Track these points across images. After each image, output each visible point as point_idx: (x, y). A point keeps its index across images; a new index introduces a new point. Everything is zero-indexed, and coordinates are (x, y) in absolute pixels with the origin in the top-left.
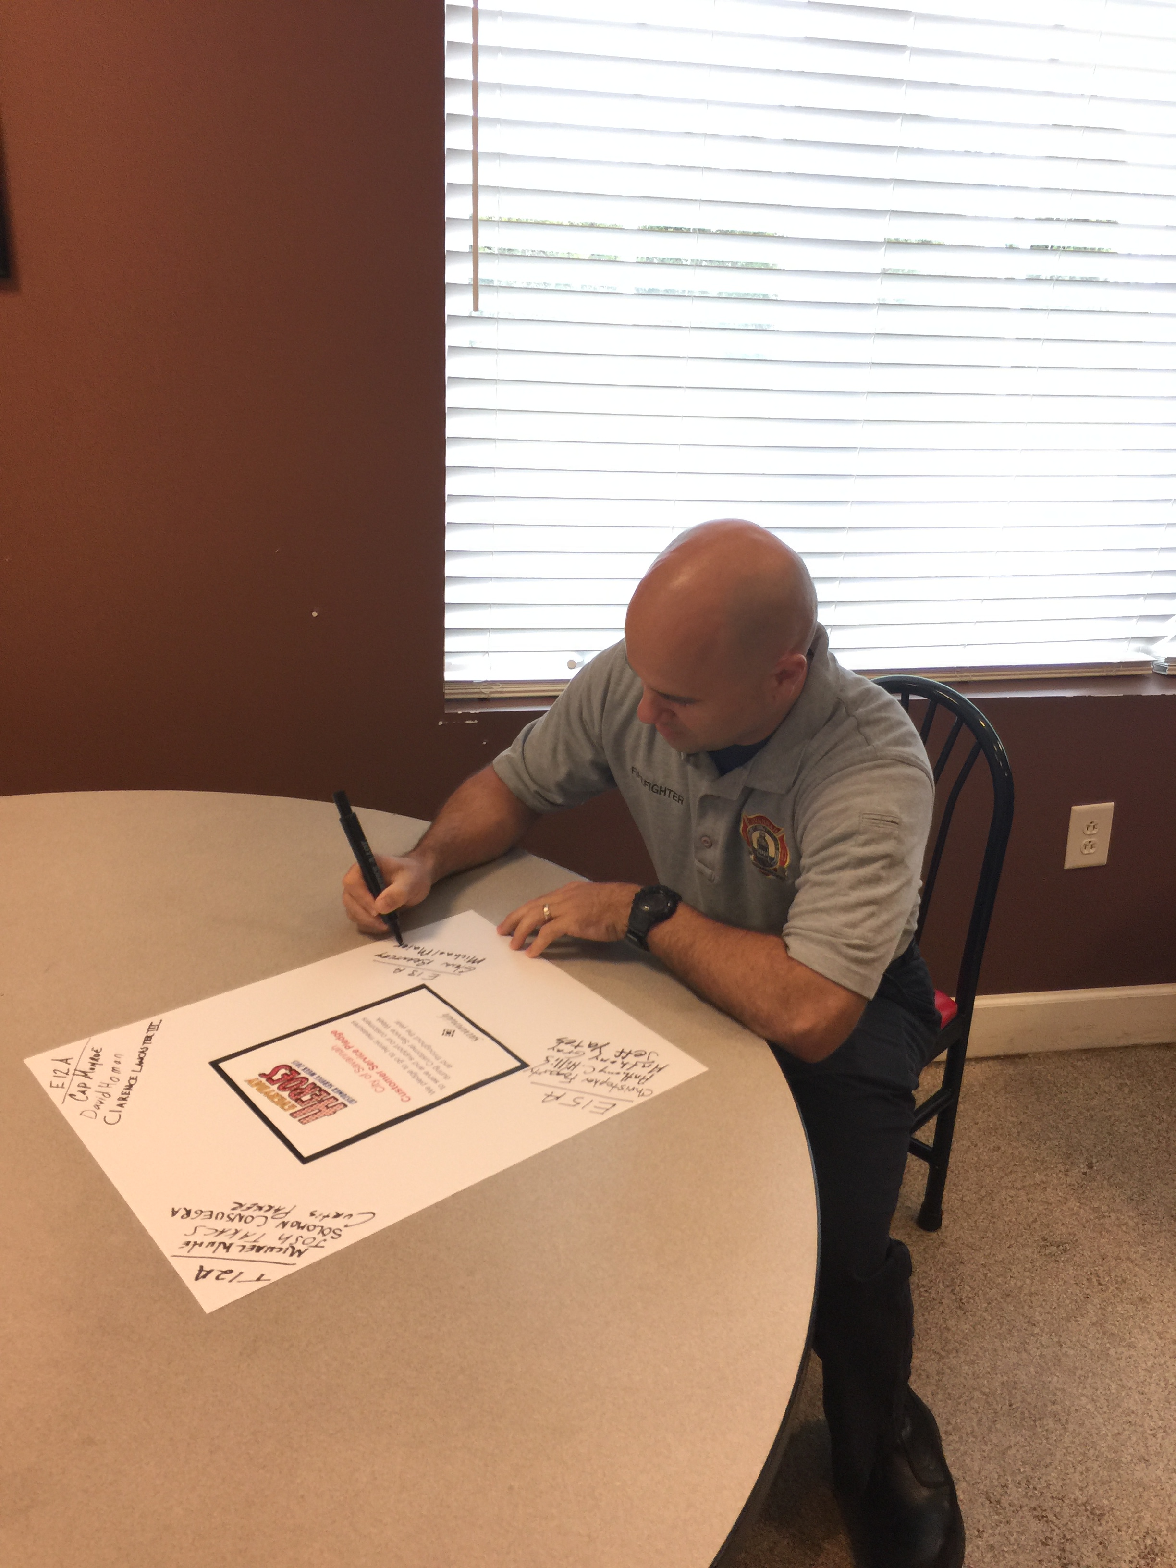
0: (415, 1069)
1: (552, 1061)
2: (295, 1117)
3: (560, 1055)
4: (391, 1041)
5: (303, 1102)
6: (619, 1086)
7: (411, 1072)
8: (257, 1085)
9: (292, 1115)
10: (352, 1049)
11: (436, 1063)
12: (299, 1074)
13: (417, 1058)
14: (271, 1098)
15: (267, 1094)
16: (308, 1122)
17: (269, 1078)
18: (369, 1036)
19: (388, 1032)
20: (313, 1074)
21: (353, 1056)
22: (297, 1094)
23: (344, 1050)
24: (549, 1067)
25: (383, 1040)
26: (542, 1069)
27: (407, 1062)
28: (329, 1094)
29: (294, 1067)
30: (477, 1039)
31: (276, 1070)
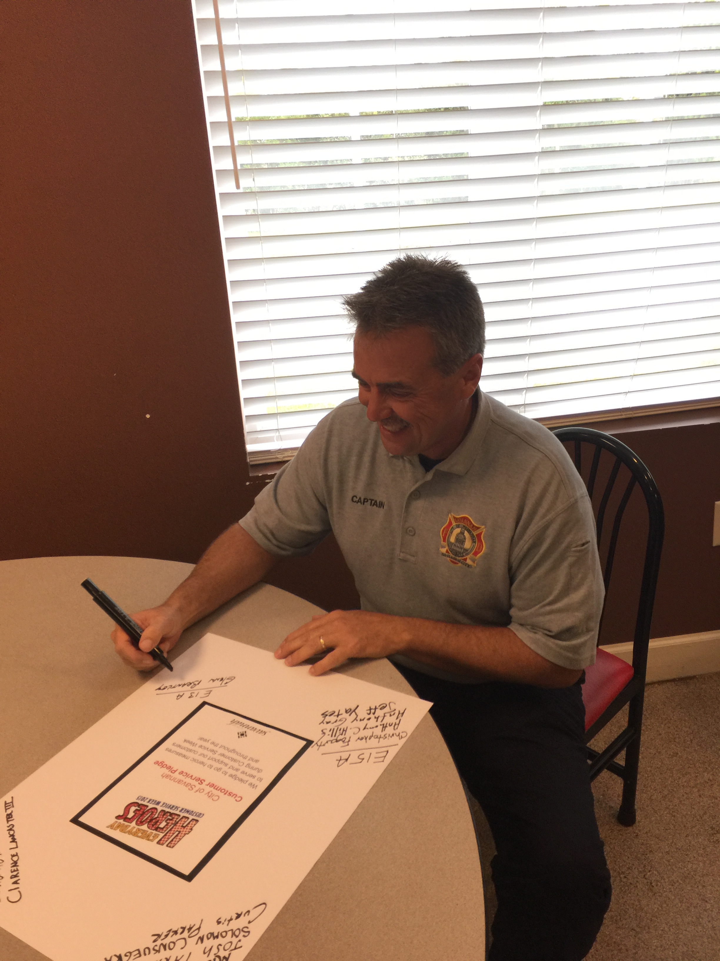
0: (234, 773)
1: (327, 732)
2: (163, 844)
3: (330, 726)
4: (204, 756)
5: (162, 829)
6: (382, 736)
7: (231, 776)
8: (118, 827)
9: (158, 843)
10: (177, 773)
11: (246, 762)
12: (147, 806)
13: (231, 763)
14: (135, 834)
15: (130, 833)
16: (175, 844)
17: (124, 817)
18: (184, 756)
19: (196, 748)
20: (158, 803)
21: (181, 777)
22: (154, 823)
23: (172, 774)
24: (327, 738)
25: (196, 757)
26: (324, 740)
27: (225, 768)
28: (179, 815)
29: (140, 802)
30: (265, 733)
31: (127, 809)
